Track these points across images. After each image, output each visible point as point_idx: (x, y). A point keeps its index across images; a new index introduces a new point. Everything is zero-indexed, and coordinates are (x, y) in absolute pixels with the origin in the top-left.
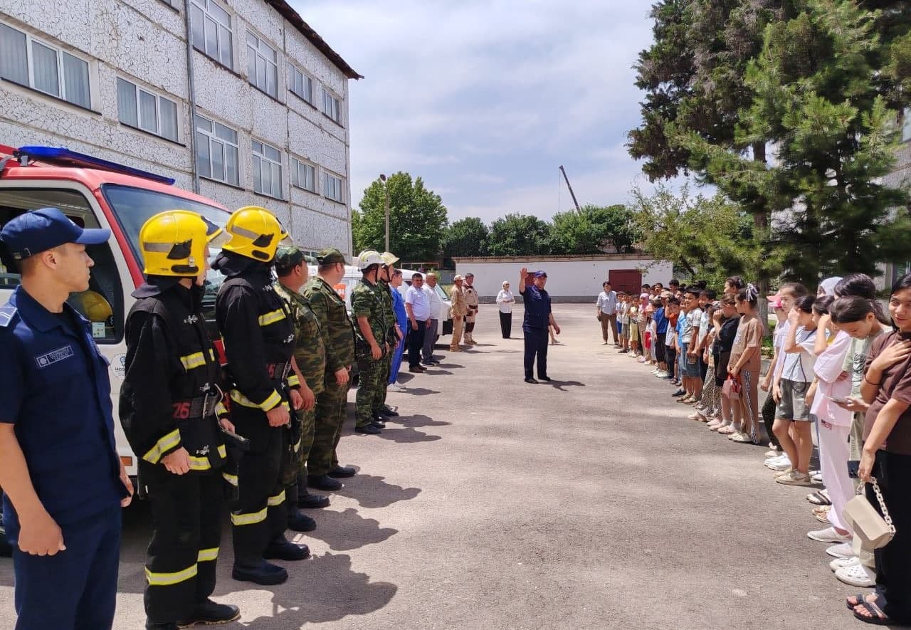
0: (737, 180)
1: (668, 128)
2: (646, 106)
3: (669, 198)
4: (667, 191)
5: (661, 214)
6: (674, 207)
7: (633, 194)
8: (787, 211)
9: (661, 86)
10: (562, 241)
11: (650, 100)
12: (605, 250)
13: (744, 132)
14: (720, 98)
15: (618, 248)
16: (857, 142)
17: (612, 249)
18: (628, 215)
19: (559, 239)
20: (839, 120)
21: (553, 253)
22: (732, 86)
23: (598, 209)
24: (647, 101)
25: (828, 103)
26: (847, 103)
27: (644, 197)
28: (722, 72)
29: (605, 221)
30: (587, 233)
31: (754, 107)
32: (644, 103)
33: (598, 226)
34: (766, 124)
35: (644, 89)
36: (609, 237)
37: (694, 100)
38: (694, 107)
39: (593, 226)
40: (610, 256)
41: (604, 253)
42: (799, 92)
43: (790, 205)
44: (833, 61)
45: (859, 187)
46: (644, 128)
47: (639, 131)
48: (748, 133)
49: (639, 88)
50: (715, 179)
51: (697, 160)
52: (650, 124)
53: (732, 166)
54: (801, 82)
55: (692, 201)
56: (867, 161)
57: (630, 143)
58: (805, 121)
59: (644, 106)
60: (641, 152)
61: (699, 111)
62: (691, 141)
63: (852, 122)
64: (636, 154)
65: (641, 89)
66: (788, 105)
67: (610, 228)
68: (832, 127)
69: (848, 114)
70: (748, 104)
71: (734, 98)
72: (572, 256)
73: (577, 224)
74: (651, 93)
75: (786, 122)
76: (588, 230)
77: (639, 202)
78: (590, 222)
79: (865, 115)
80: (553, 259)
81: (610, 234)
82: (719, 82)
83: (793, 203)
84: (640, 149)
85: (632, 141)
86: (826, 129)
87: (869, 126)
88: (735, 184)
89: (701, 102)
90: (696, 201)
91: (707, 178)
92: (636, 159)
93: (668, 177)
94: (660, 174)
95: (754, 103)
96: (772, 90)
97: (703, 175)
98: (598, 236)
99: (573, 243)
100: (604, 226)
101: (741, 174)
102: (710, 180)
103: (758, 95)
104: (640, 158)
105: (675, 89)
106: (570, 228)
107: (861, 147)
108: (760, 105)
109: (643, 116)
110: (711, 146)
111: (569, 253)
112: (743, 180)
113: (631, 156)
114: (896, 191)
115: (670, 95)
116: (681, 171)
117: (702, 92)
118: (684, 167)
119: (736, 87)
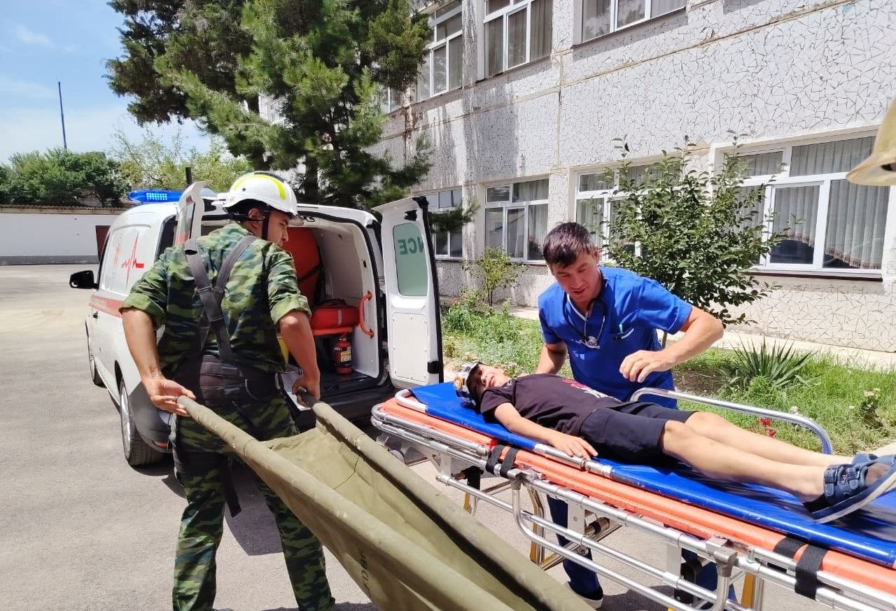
0: (243, 133)
1: (159, 64)
2: (127, 34)
3: (160, 147)
4: (158, 140)
5: (153, 165)
6: (167, 159)
7: (118, 139)
8: (291, 171)
9: (141, 13)
10: (26, 188)
11: (131, 27)
12: (86, 202)
13: (244, 82)
14: (214, 40)
15: (103, 201)
16: (347, 110)
17: (96, 202)
18: (111, 164)
19: (23, 186)
20: (335, 85)
21: (15, 202)
22: (226, 29)
23: (71, 154)
24: (126, 29)
25: (324, 66)
26: (340, 69)
27: (131, 143)
28: (215, 11)
29: (82, 169)
30: (61, 181)
31: (252, 56)
32: (123, 30)
33: (74, 174)
34: (266, 77)
35: (120, 13)
36: (90, 188)
37: (184, 38)
38: (184, 45)
39: (68, 173)
40: (95, 211)
41: (84, 205)
42: (295, 48)
43: (295, 165)
44: (322, 25)
45: (353, 154)
46: (126, 60)
47: (120, 63)
48: (249, 84)
49: (115, 10)
50: (220, 129)
51: (196, 105)
52: (133, 56)
53: (236, 117)
54: (296, 37)
55: (185, 154)
56: (360, 129)
57: (110, 74)
58: (304, 80)
59: (123, 33)
60: (125, 88)
61: (190, 51)
62: (187, 83)
63: (344, 89)
64: (120, 90)
65: (117, 11)
66: (287, 60)
67: (89, 177)
68: (329, 90)
69: (341, 80)
70: (246, 52)
71: (229, 43)
72: (45, 207)
73: (45, 169)
74: (129, 19)
75: (286, 79)
76: (62, 178)
77: (125, 149)
78: (63, 168)
79: (356, 83)
80: (17, 210)
81: (91, 184)
82: (213, 21)
83: (298, 163)
84: (124, 85)
85: (113, 73)
86: (324, 92)
87: (360, 95)
88: (241, 137)
89: (191, 42)
90: (190, 154)
91: (209, 127)
92: (119, 96)
93: (160, 121)
94: (150, 117)
95: (253, 52)
96: (269, 40)
97: (204, 123)
98: (75, 186)
99: (42, 192)
100: (81, 175)
101: (247, 127)
102: (213, 129)
103: (256, 44)
104: (124, 95)
105: (159, 22)
106: (37, 173)
107: (353, 114)
108: (258, 56)
109: (122, 45)
110: (211, 92)
111: (38, 204)
112: (248, 133)
113: (112, 91)
114: (381, 161)
115: (153, 27)
116: (174, 118)
117: (193, 29)
118: (176, 113)
119: (230, 30)
